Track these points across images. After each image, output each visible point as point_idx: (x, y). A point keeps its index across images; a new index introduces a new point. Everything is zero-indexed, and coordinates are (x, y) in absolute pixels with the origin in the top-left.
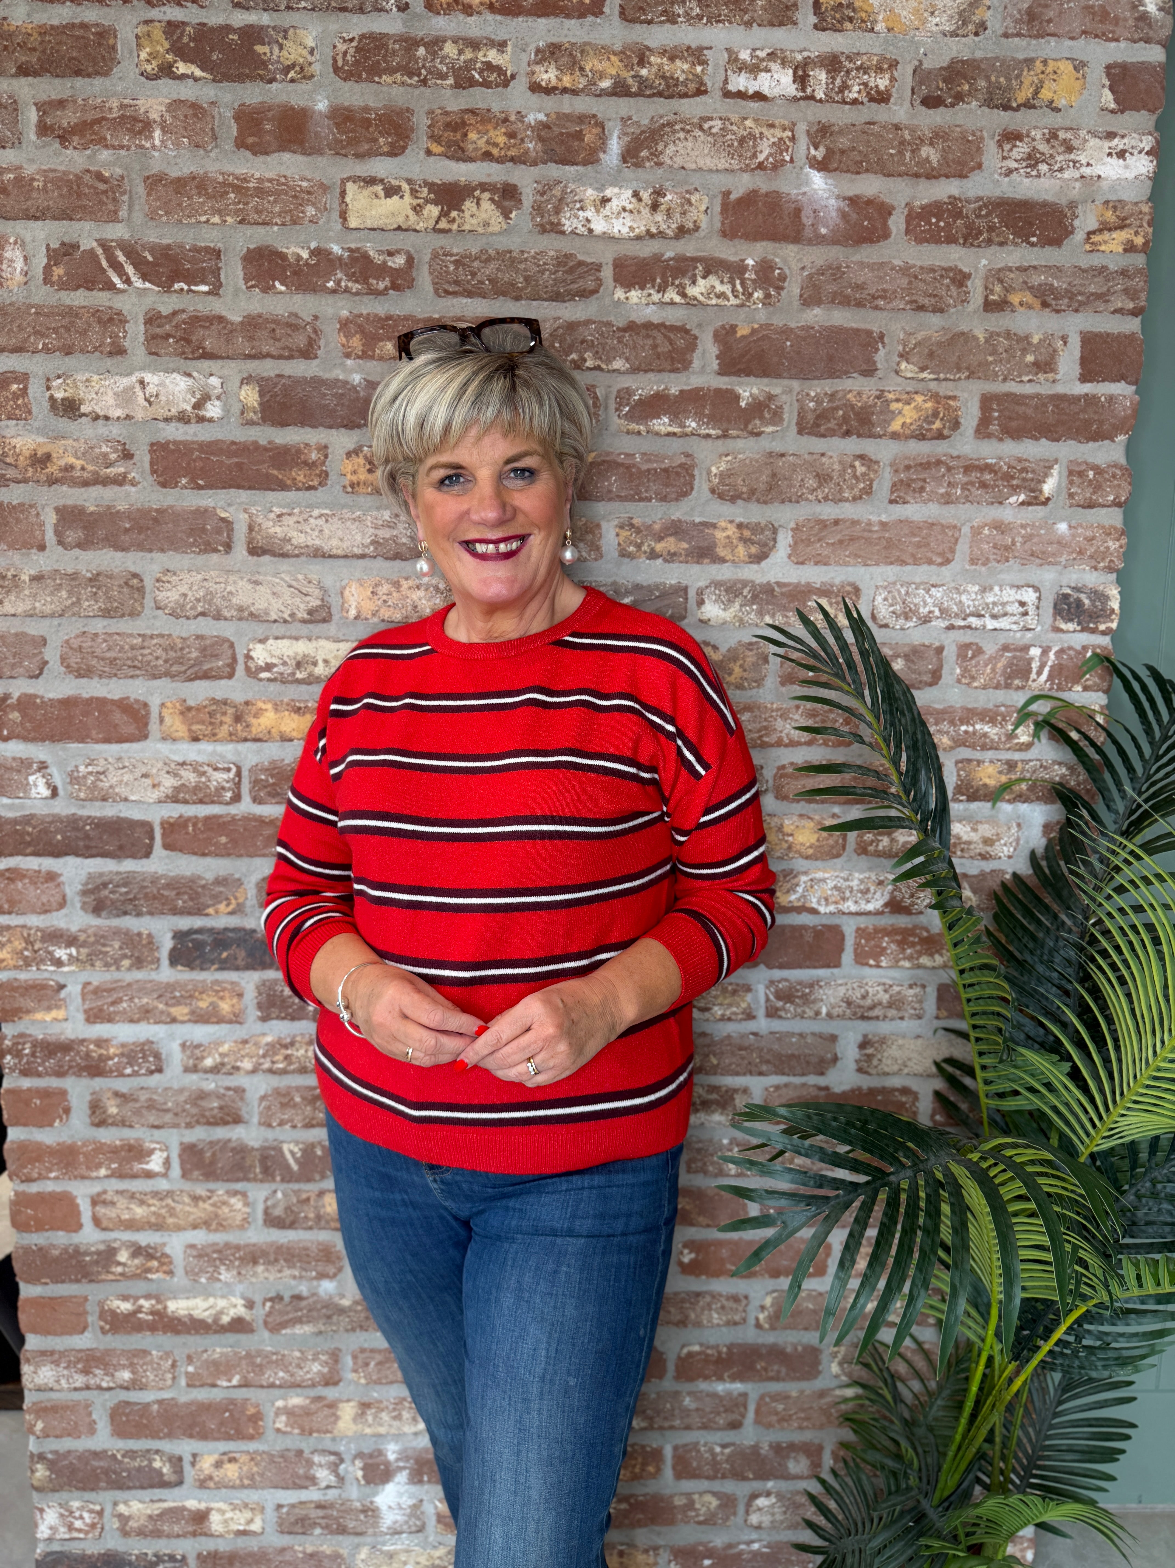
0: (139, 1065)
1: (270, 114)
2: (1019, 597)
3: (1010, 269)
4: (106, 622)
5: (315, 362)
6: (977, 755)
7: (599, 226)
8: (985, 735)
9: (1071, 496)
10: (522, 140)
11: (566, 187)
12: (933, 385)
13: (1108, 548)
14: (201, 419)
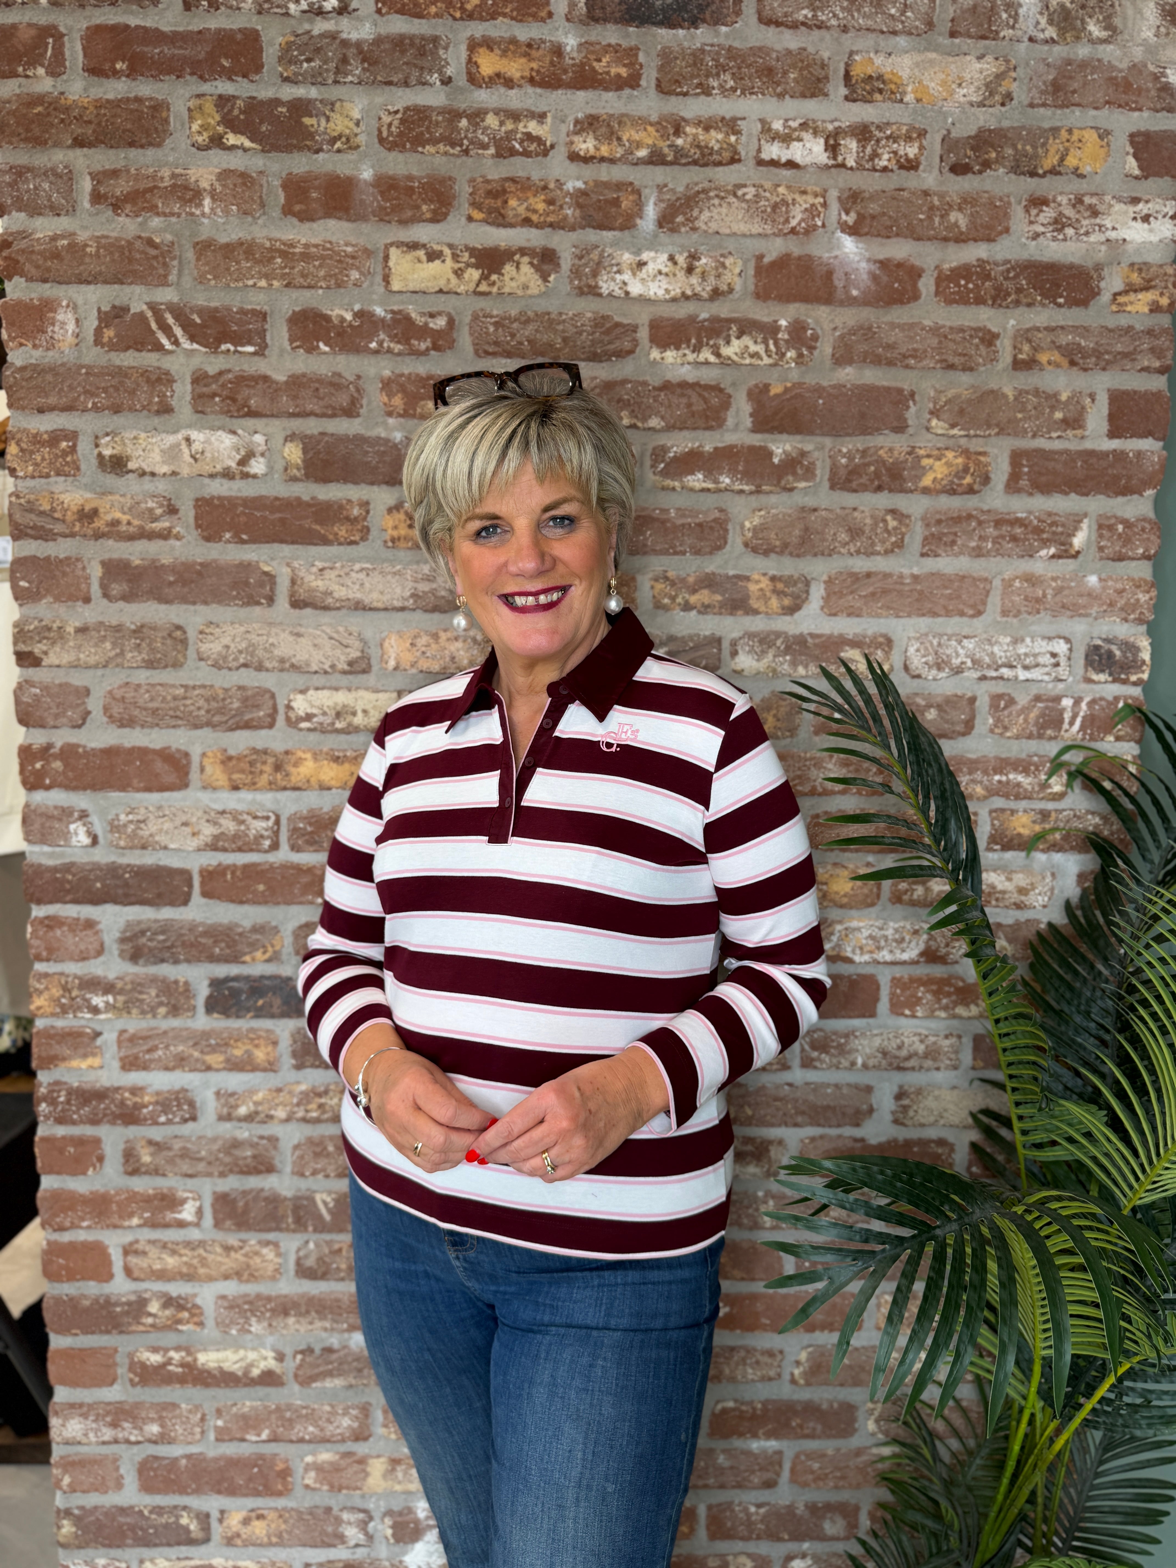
0: (174, 1113)
1: (317, 183)
2: (1050, 648)
3: (1038, 329)
4: (148, 673)
5: (357, 421)
6: (1012, 804)
7: (635, 288)
8: (1019, 785)
9: (1101, 549)
10: (561, 207)
11: (603, 251)
12: (963, 441)
13: (1138, 600)
14: (246, 476)
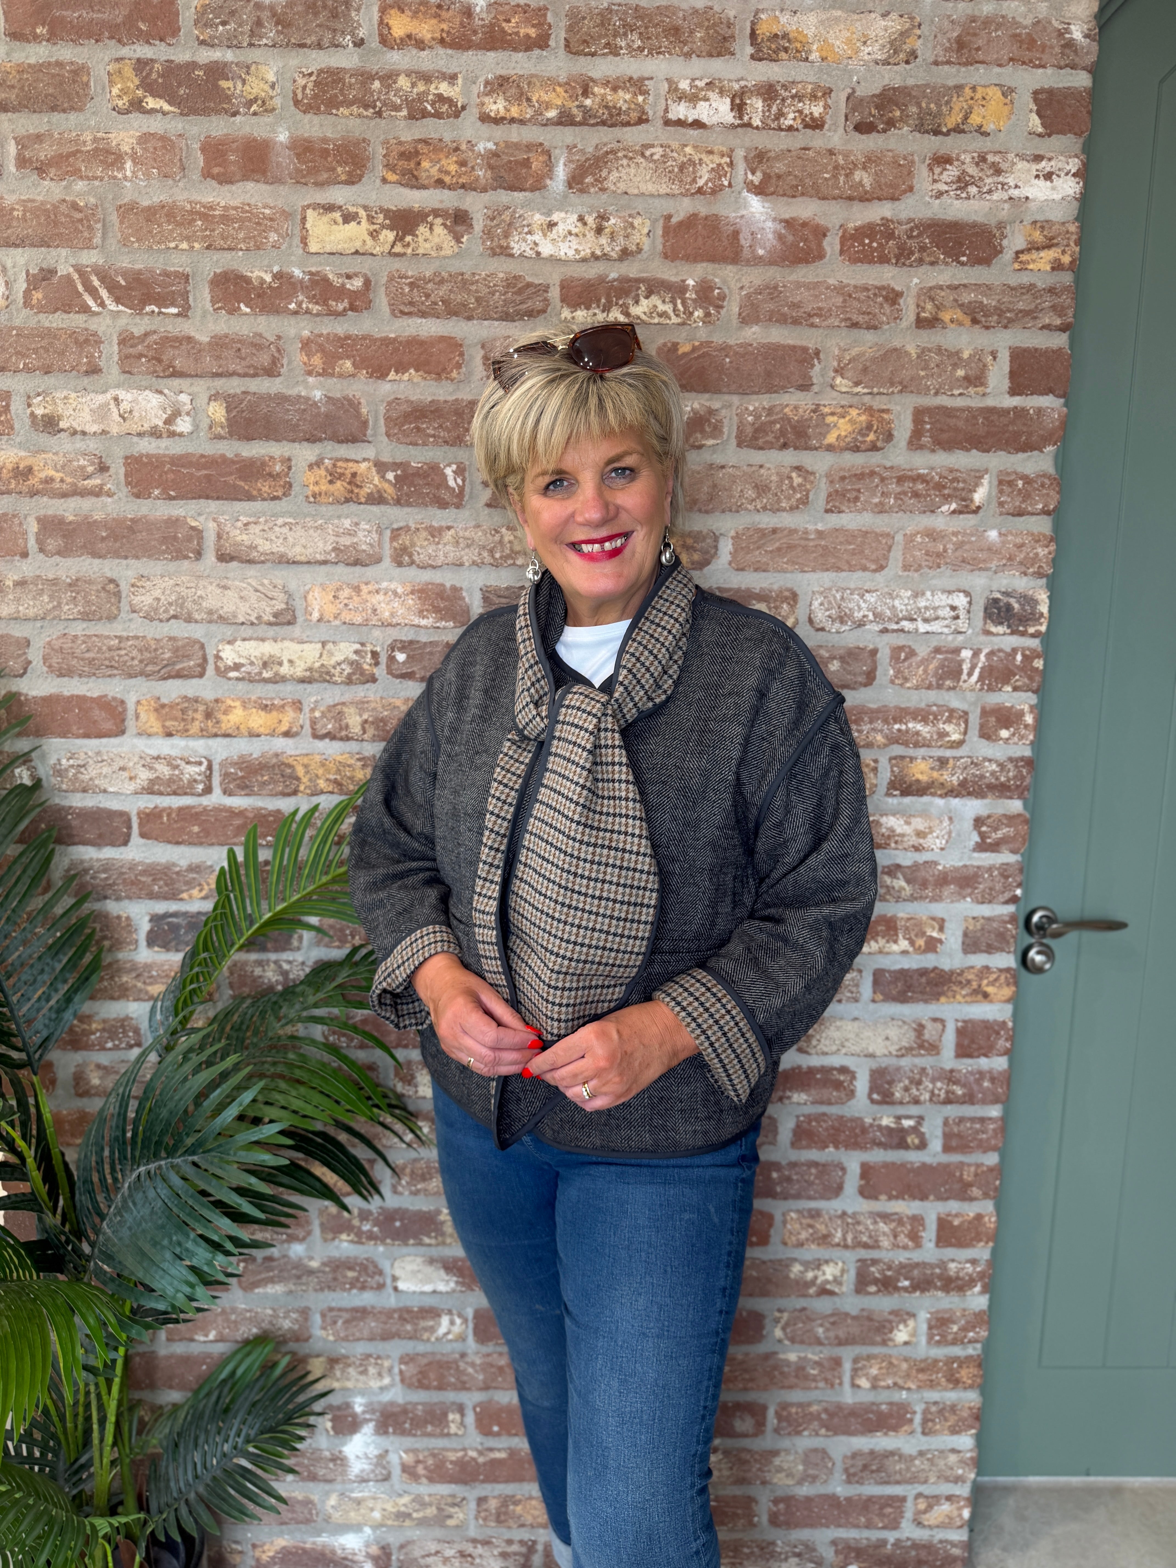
0: (120, 1039)
1: (234, 146)
2: (950, 602)
3: (941, 288)
4: (85, 625)
5: (278, 380)
6: (911, 752)
7: (546, 249)
8: (918, 733)
9: (1001, 504)
10: (473, 168)
11: (514, 212)
12: (867, 399)
13: (1037, 554)
14: (172, 434)
